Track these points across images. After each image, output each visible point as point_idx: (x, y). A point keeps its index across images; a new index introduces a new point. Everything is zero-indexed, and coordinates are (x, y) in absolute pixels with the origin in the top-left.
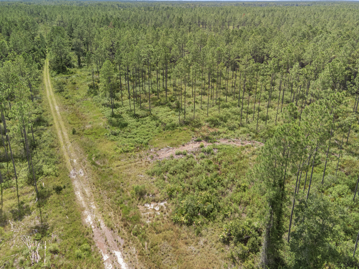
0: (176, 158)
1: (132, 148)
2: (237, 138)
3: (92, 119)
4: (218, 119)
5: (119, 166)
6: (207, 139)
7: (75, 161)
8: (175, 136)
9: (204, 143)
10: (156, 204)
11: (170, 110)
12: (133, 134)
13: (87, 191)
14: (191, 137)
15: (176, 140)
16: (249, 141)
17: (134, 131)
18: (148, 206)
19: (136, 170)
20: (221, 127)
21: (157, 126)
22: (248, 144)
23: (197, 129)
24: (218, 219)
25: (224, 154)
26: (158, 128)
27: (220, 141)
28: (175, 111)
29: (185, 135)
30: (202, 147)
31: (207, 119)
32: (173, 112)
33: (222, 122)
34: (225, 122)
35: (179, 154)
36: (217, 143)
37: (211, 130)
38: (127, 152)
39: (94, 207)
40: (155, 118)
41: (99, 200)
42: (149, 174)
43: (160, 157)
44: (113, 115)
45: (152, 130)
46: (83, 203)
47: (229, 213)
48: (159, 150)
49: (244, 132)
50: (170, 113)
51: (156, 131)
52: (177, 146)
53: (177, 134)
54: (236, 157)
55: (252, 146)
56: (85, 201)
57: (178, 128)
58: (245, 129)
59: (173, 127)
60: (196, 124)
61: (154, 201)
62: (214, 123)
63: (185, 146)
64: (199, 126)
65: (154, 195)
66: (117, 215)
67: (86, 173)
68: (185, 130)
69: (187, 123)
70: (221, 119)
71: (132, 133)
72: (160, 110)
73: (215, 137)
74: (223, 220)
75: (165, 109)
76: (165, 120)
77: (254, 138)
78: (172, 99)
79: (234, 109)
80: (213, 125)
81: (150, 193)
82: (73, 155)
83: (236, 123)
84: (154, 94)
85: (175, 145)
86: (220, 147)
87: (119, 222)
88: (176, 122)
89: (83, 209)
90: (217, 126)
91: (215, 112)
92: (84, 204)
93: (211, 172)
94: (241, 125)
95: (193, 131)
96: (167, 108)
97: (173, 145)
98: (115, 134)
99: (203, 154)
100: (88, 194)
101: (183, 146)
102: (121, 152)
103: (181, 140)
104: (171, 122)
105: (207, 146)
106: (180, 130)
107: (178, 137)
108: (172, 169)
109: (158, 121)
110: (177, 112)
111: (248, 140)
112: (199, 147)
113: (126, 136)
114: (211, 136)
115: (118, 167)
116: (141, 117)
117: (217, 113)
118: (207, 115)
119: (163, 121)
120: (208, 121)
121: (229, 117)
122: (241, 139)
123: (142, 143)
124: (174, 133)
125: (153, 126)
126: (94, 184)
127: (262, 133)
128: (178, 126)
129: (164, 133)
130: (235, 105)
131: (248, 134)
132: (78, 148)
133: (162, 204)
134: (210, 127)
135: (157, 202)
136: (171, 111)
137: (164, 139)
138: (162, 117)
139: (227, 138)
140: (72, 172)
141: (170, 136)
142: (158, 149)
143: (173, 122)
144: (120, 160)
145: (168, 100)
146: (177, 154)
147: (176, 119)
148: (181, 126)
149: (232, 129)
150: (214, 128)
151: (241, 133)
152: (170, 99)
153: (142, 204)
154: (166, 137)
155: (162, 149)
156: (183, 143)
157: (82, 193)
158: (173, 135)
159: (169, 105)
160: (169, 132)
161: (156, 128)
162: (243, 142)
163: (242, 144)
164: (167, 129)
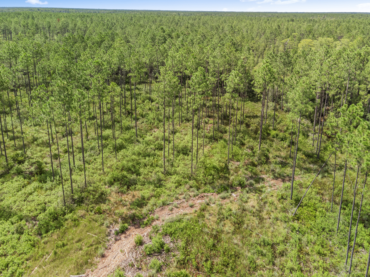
2: (177, 199)
6: (134, 221)
8: (73, 239)
9: (135, 234)
11: (26, 181)
14: (104, 227)
15: (81, 249)
20: (140, 186)
21: (20, 232)
22: (199, 202)
23: (104, 207)
27: (158, 215)
28: (40, 181)
29: (92, 229)
32: (35, 184)
33: (134, 177)
34: (138, 174)
36: (157, 222)
37: (128, 198)
40: (3, 214)
45: (13, 247)
49: (179, 183)
50: (29, 188)
51: (23, 246)
52: (92, 265)
53: (73, 233)
55: (208, 204)
57: (67, 217)
59: (55, 219)
62: (125, 183)
63: (107, 254)
64: (102, 198)
68: (83, 217)
70: (129, 170)
72: (5, 190)
73: (144, 210)
75: (16, 184)
76: (29, 208)
77: (198, 188)
78: (20, 159)
80: (126, 187)
85: (86, 263)
88: (54, 205)
90: (133, 187)
94: (167, 173)
95: (99, 212)
96: (17, 181)
97: (82, 267)
99: (153, 260)
101: (103, 256)
103: (92, 245)
104: (45, 210)
105: (147, 236)
106: (75, 220)
107: (79, 241)
109: (14, 219)
110: (45, 182)
112: (135, 246)
114: (136, 211)
117: (113, 162)
118: (102, 172)
119: (25, 213)
120: (111, 184)
124: (66, 233)
128: (64, 214)
129: (45, 243)
134: (123, 193)
136: (29, 183)
137: (54, 261)
138: (17, 203)
141: (64, 245)
143: (51, 208)
145: (11, 162)
148: (71, 212)
149: (159, 184)
150: (130, 192)
154: (55, 253)
158: (68, 241)
159: (19, 172)
160: (55, 237)
162: (190, 203)
163: (192, 206)
164: (47, 232)
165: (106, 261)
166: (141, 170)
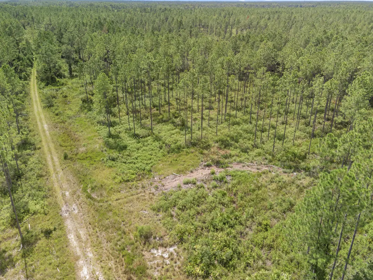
0: (184, 188)
1: (133, 176)
2: (252, 162)
3: (86, 140)
4: (228, 139)
5: (119, 199)
6: (218, 164)
7: (67, 193)
8: (182, 160)
9: (214, 169)
10: (164, 249)
11: (174, 127)
12: (134, 159)
13: (82, 233)
14: (200, 161)
15: (183, 165)
16: (266, 166)
17: (135, 155)
18: (155, 252)
19: (138, 205)
20: (233, 148)
21: (161, 148)
22: (265, 169)
23: (205, 152)
24: (238, 268)
25: (239, 183)
26: (161, 151)
27: (233, 166)
28: (180, 129)
29: (194, 159)
30: (213, 173)
31: (216, 138)
32: (177, 130)
33: (233, 142)
34: (237, 141)
35: (187, 183)
36: (230, 168)
37: (222, 152)
38: (128, 181)
39: (91, 255)
40: (157, 139)
41: (97, 245)
42: (154, 210)
43: (166, 187)
44: (110, 136)
45: (156, 153)
46: (78, 249)
47: (251, 261)
48: (165, 178)
49: (259, 154)
50: (174, 131)
51: (160, 154)
52: (185, 173)
53: (183, 158)
54: (253, 186)
55: (270, 172)
56: (80, 247)
57: (184, 150)
58: (259, 150)
59: (179, 149)
60: (205, 146)
61: (162, 245)
62: (225, 144)
63: (194, 172)
64: (208, 147)
65: (161, 238)
66: (119, 266)
67: (81, 209)
68: (192, 152)
69: (194, 145)
70: (232, 138)
71: (133, 157)
72: (163, 129)
73: (226, 161)
74: (245, 269)
75: (169, 127)
76: (169, 140)
77: (270, 161)
78: (176, 115)
79: (246, 126)
80: (224, 146)
81: (157, 236)
82: (65, 186)
83: (249, 144)
84: (155, 109)
85: (183, 171)
86: (234, 174)
87: (122, 275)
88: (181, 142)
89: (77, 259)
90: (229, 147)
91: (225, 131)
92: (79, 252)
93: (225, 206)
94: (255, 146)
95: (202, 153)
96: (170, 126)
97: (180, 172)
98: (113, 160)
99: (215, 183)
100: (84, 238)
101: (192, 172)
102: (121, 182)
103: (189, 165)
104: (176, 143)
105: (219, 172)
106: (187, 152)
107: (184, 161)
108: (181, 202)
109: (161, 142)
110: (182, 130)
111: (264, 164)
112: (209, 174)
113: (125, 161)
114: (222, 160)
115: (117, 201)
116: (142, 138)
117: (226, 131)
118: (215, 134)
119: (167, 142)
120: (217, 142)
121: (241, 136)
122: (257, 163)
123: (144, 170)
124: (180, 156)
125: (155, 148)
126: (90, 224)
127: (279, 156)
128: (184, 148)
129: (169, 157)
130: (245, 121)
131: (264, 157)
132: (71, 177)
133: (171, 250)
134: (220, 149)
135: (166, 247)
136: (175, 129)
137: (170, 165)
138: (166, 136)
139: (241, 162)
140: (64, 208)
141: (176, 160)
142: (162, 177)
143: (178, 143)
144: (119, 192)
145: (171, 115)
146: (185, 184)
147: (182, 139)
148: (187, 148)
149: (245, 151)
150: (225, 149)
151: (255, 156)
152: (173, 115)
153: (148, 250)
154: (171, 162)
155: (167, 177)
156: (191, 169)
157: (76, 237)
158: (180, 160)
159: (173, 123)
160: (174, 156)
161: (159, 151)
162: (259, 167)
163: (258, 169)
164: (172, 152)
165: (192, 174)
166: (241, 140)
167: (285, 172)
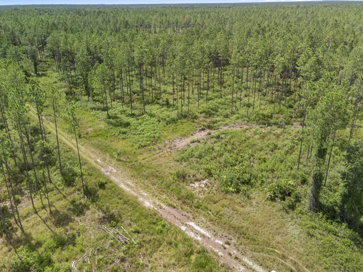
0: (193, 146)
1: (149, 142)
2: (234, 124)
3: (89, 123)
4: (210, 110)
5: (145, 159)
6: (209, 127)
7: (98, 160)
8: (180, 128)
9: (209, 131)
11: (161, 107)
12: (140, 131)
13: (129, 182)
14: (195, 127)
15: (183, 131)
16: (246, 125)
17: (140, 128)
18: (193, 185)
19: (163, 160)
20: (216, 116)
21: (159, 121)
23: (195, 120)
25: (232, 137)
27: (222, 127)
28: (167, 107)
29: (189, 126)
30: (209, 134)
31: (200, 111)
32: (165, 108)
33: (214, 112)
34: (217, 111)
35: (193, 142)
37: (208, 120)
38: (145, 146)
39: (146, 194)
40: (152, 116)
41: (146, 188)
42: (178, 161)
43: (178, 147)
44: (109, 117)
46: (133, 192)
48: (173, 141)
50: (163, 109)
52: (187, 136)
53: (181, 126)
54: (243, 138)
55: (251, 128)
58: (237, 115)
59: (174, 121)
60: (193, 117)
61: (197, 180)
62: (209, 113)
63: (194, 135)
64: (196, 117)
65: (194, 176)
66: (172, 197)
67: (118, 169)
68: (186, 122)
69: (185, 117)
70: (212, 109)
72: (152, 108)
73: (215, 125)
76: (162, 116)
77: (248, 122)
78: (158, 98)
79: (219, 101)
81: (190, 175)
82: (93, 156)
83: (228, 111)
85: (185, 135)
86: (226, 132)
87: (177, 201)
89: (137, 198)
90: (212, 116)
92: (135, 194)
94: (233, 113)
95: (193, 122)
96: (157, 106)
98: (124, 133)
99: (214, 139)
100: (133, 185)
101: (192, 135)
102: (139, 147)
103: (188, 131)
105: (214, 133)
106: (182, 122)
107: (183, 129)
108: (196, 154)
109: (157, 118)
113: (135, 133)
114: (212, 125)
116: (138, 116)
117: (205, 105)
120: (201, 113)
121: (218, 107)
122: (238, 124)
123: (154, 137)
125: (155, 122)
126: (132, 176)
127: (253, 117)
128: (177, 120)
129: (169, 127)
131: (242, 119)
132: (93, 150)
133: (204, 182)
134: (206, 118)
135: (200, 181)
137: (172, 132)
138: (158, 113)
139: (226, 124)
140: (103, 170)
141: (176, 128)
143: (171, 117)
144: (142, 154)
148: (180, 119)
149: (227, 116)
150: (210, 118)
151: (236, 119)
153: (188, 185)
157: (126, 186)
159: (158, 103)
160: (173, 126)
161: (159, 124)
163: (241, 128)
164: (170, 124)
165: (193, 137)
166: (219, 110)
167: (262, 127)
